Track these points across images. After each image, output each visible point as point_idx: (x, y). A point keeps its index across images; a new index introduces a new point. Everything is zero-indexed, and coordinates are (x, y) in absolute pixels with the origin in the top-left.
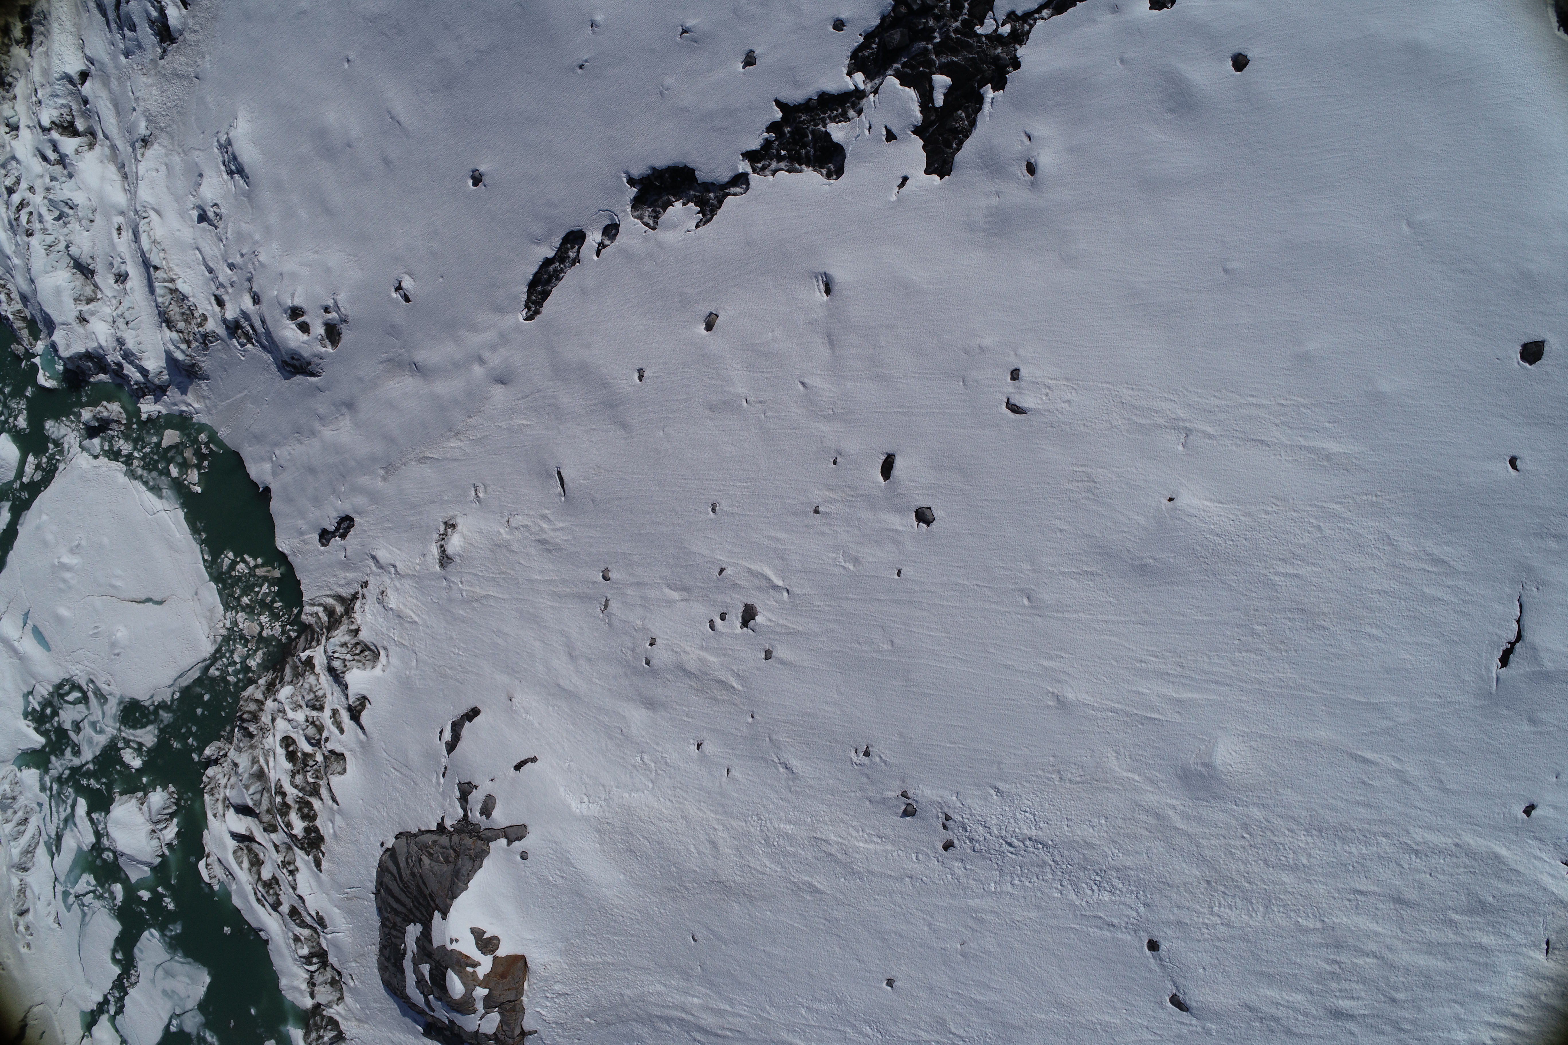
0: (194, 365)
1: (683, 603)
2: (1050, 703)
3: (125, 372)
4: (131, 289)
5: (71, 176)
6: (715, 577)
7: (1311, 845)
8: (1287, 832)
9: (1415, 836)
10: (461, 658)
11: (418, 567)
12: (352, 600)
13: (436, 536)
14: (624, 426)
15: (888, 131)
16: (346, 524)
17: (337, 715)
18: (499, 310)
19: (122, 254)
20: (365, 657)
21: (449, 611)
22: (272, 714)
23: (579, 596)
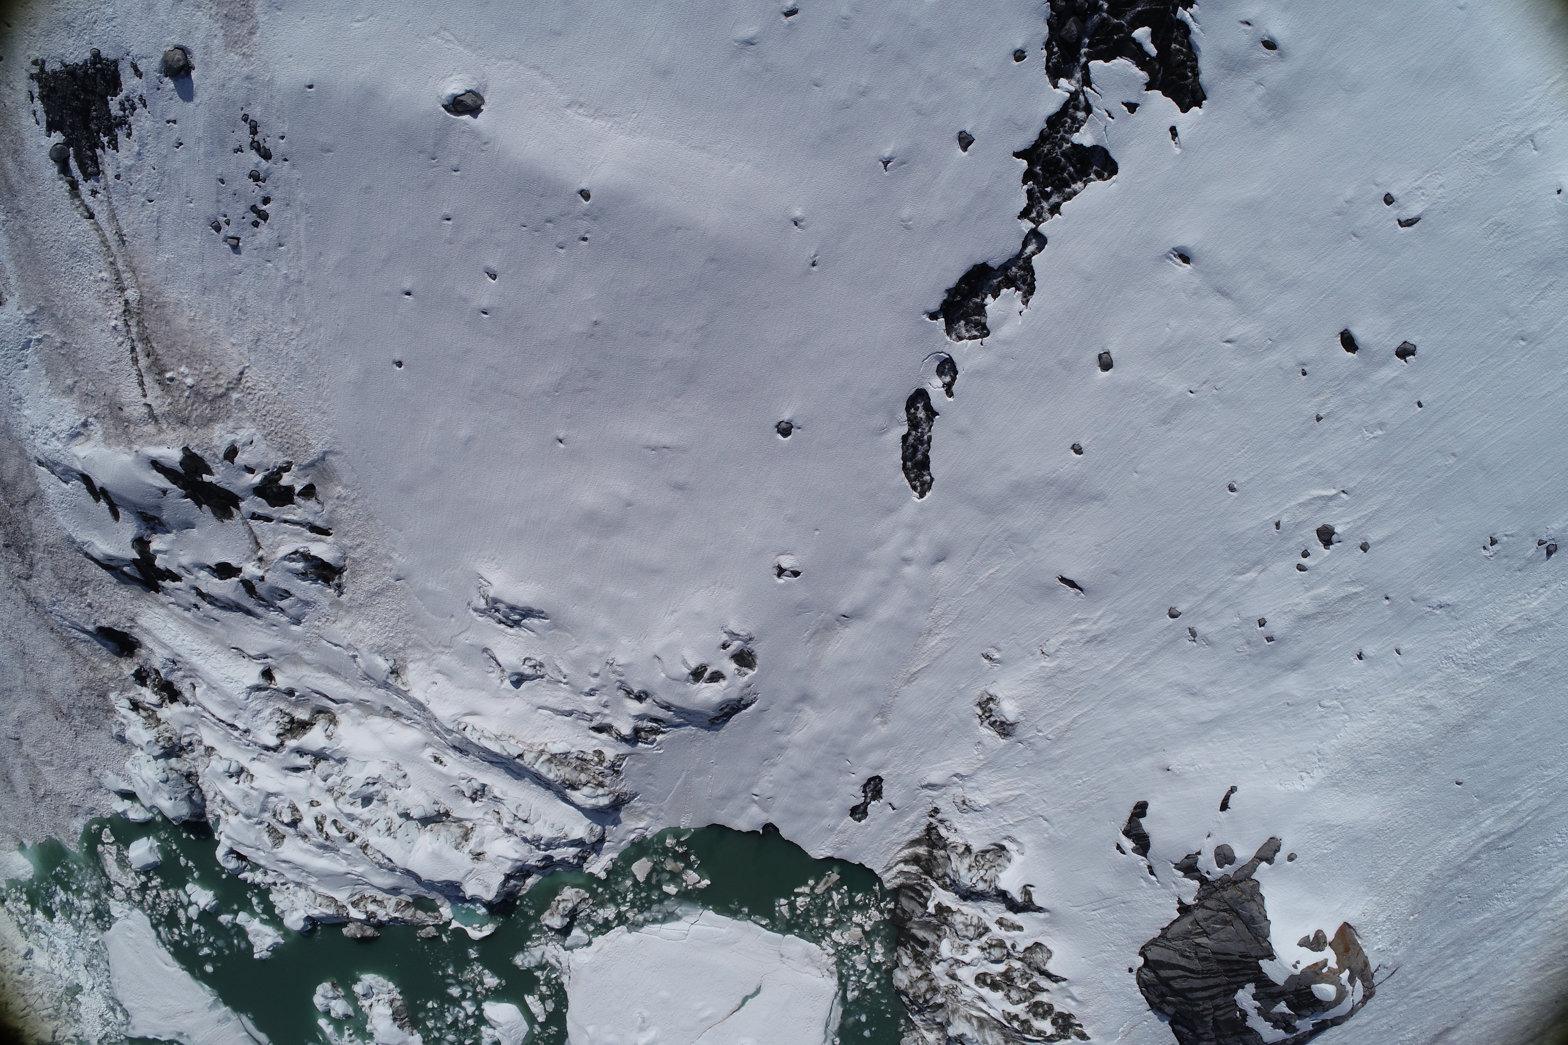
0: (617, 797)
1: (1262, 575)
3: (558, 858)
5: (344, 760)
6: (1276, 534)
10: (1089, 783)
11: (981, 757)
12: (930, 833)
13: (978, 720)
14: (1095, 498)
15: (1128, 104)
16: (873, 787)
17: (1004, 922)
18: (891, 510)
19: (462, 775)
20: (994, 856)
21: (1046, 761)
22: (947, 974)
23: (1162, 648)
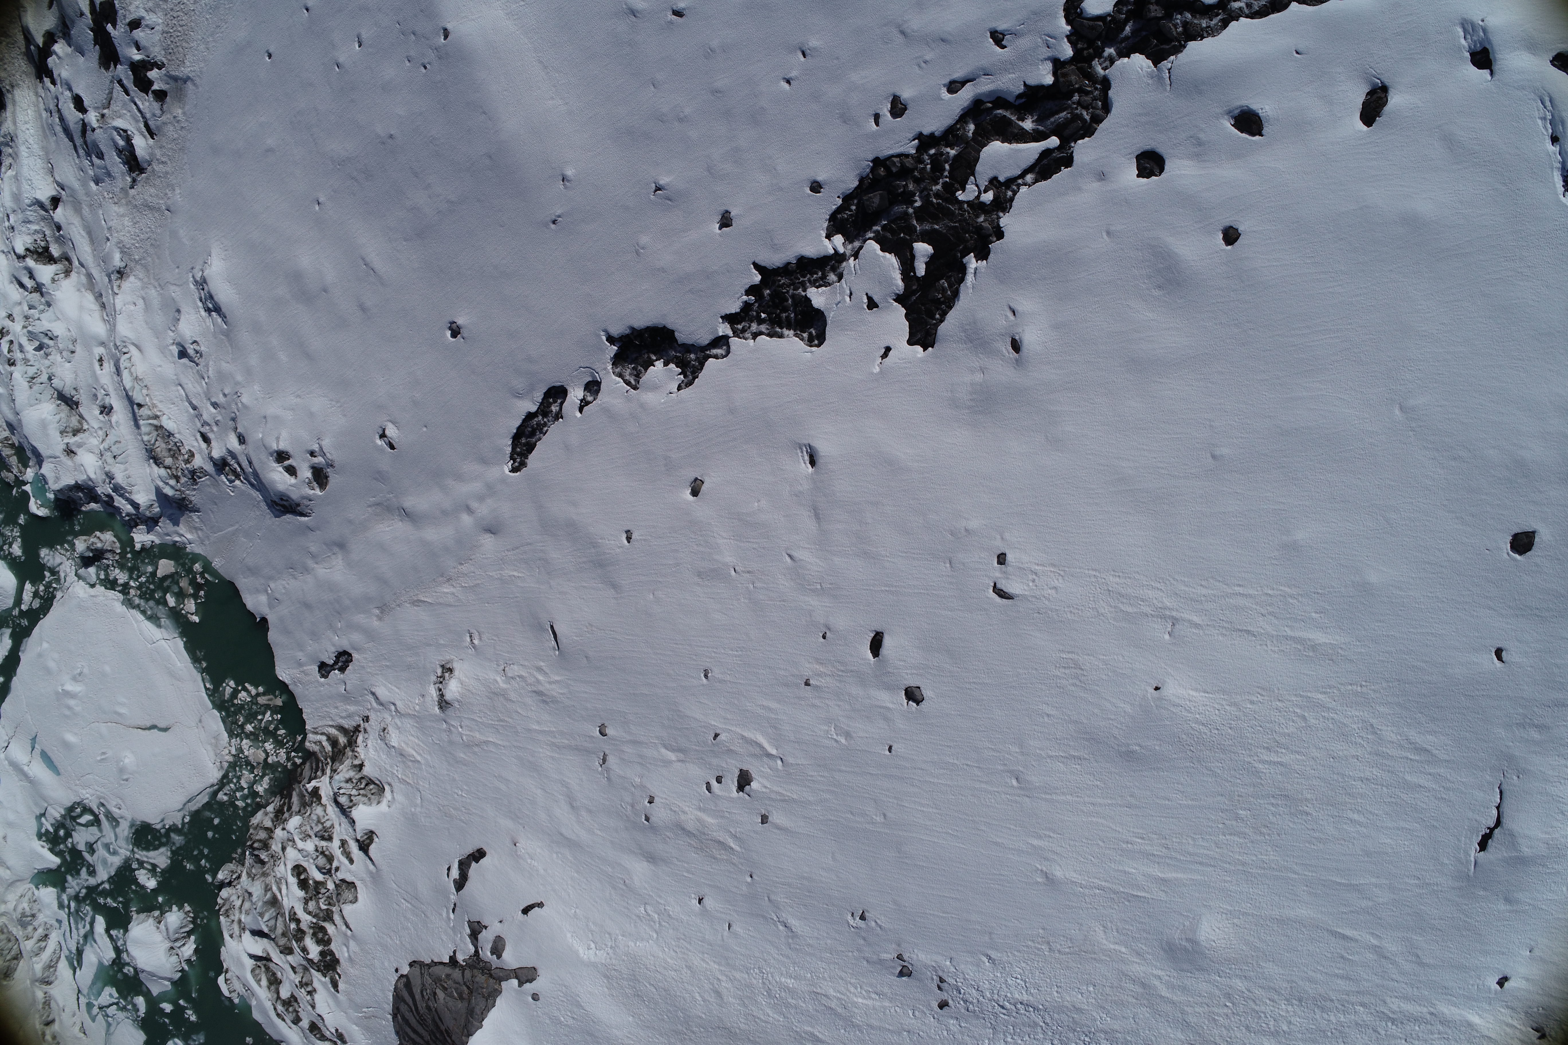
0: (184, 499)
1: (679, 764)
2: (1039, 880)
3: (116, 504)
4: (117, 422)
5: (49, 305)
6: (710, 742)
7: (1292, 1013)
8: (1268, 1001)
9: (1391, 1005)
10: (464, 800)
11: (417, 708)
12: (354, 732)
13: (434, 678)
14: (614, 586)
15: (870, 299)
16: (343, 659)
17: (346, 846)
18: (484, 461)
19: (105, 387)
20: (371, 790)
21: (450, 753)
22: (282, 843)
23: (577, 749)
